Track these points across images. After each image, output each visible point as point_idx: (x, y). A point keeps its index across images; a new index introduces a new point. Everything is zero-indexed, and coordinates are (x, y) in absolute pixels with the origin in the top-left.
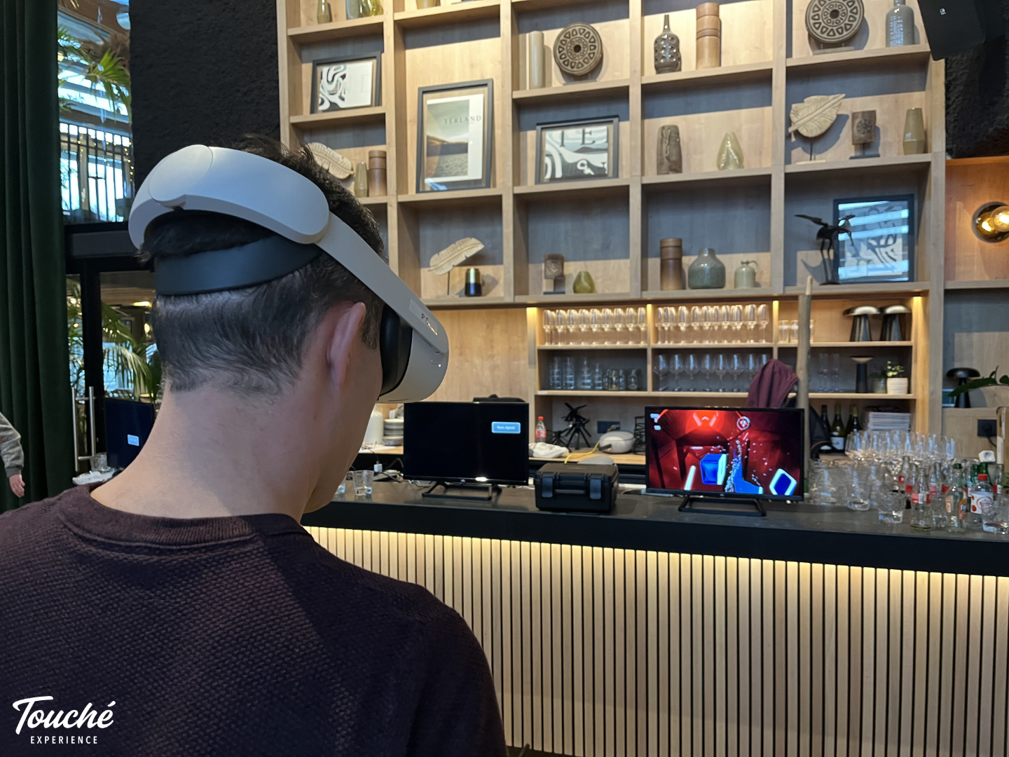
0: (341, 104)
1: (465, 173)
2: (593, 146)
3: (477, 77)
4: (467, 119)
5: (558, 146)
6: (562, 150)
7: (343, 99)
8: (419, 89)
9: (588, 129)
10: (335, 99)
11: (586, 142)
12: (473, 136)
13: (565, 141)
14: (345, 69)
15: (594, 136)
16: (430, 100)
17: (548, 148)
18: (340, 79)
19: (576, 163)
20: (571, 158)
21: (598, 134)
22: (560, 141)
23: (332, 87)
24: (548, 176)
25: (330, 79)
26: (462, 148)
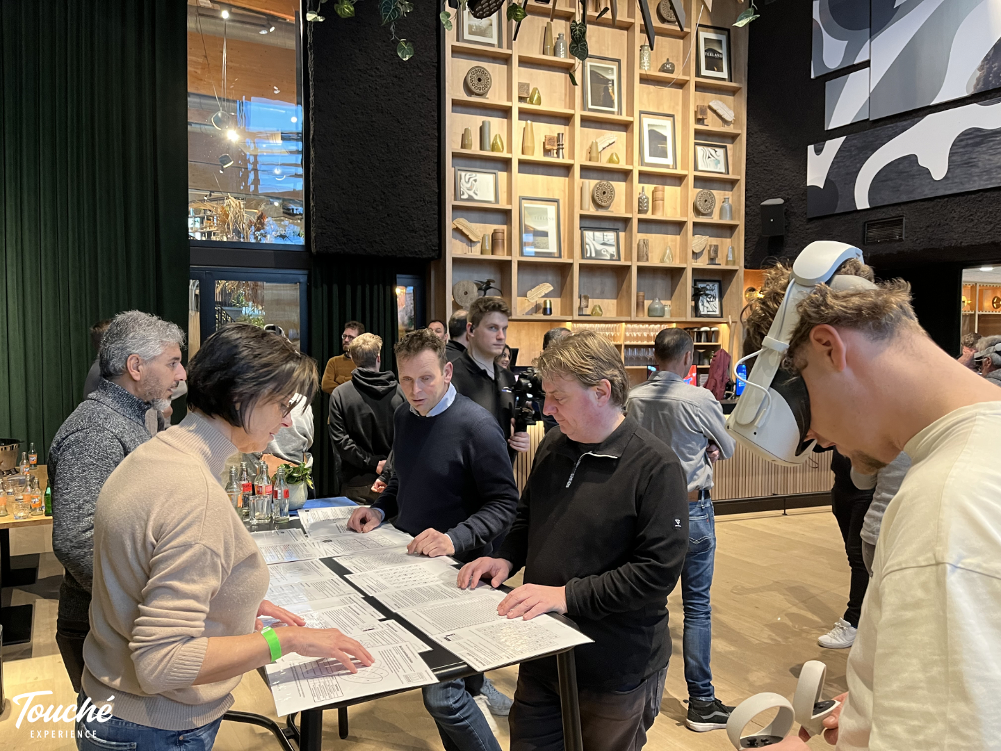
0: (476, 197)
1: (548, 248)
2: (608, 243)
3: (551, 197)
4: (547, 219)
5: (592, 240)
6: (594, 242)
7: (476, 194)
8: (520, 197)
9: (605, 234)
10: (471, 193)
11: (605, 240)
12: (551, 228)
13: (595, 238)
14: (476, 176)
15: (609, 237)
16: (526, 204)
17: (587, 240)
18: (474, 182)
19: (601, 250)
20: (599, 247)
21: (610, 236)
22: (592, 237)
23: (469, 185)
24: (588, 255)
25: (467, 180)
26: (545, 234)
